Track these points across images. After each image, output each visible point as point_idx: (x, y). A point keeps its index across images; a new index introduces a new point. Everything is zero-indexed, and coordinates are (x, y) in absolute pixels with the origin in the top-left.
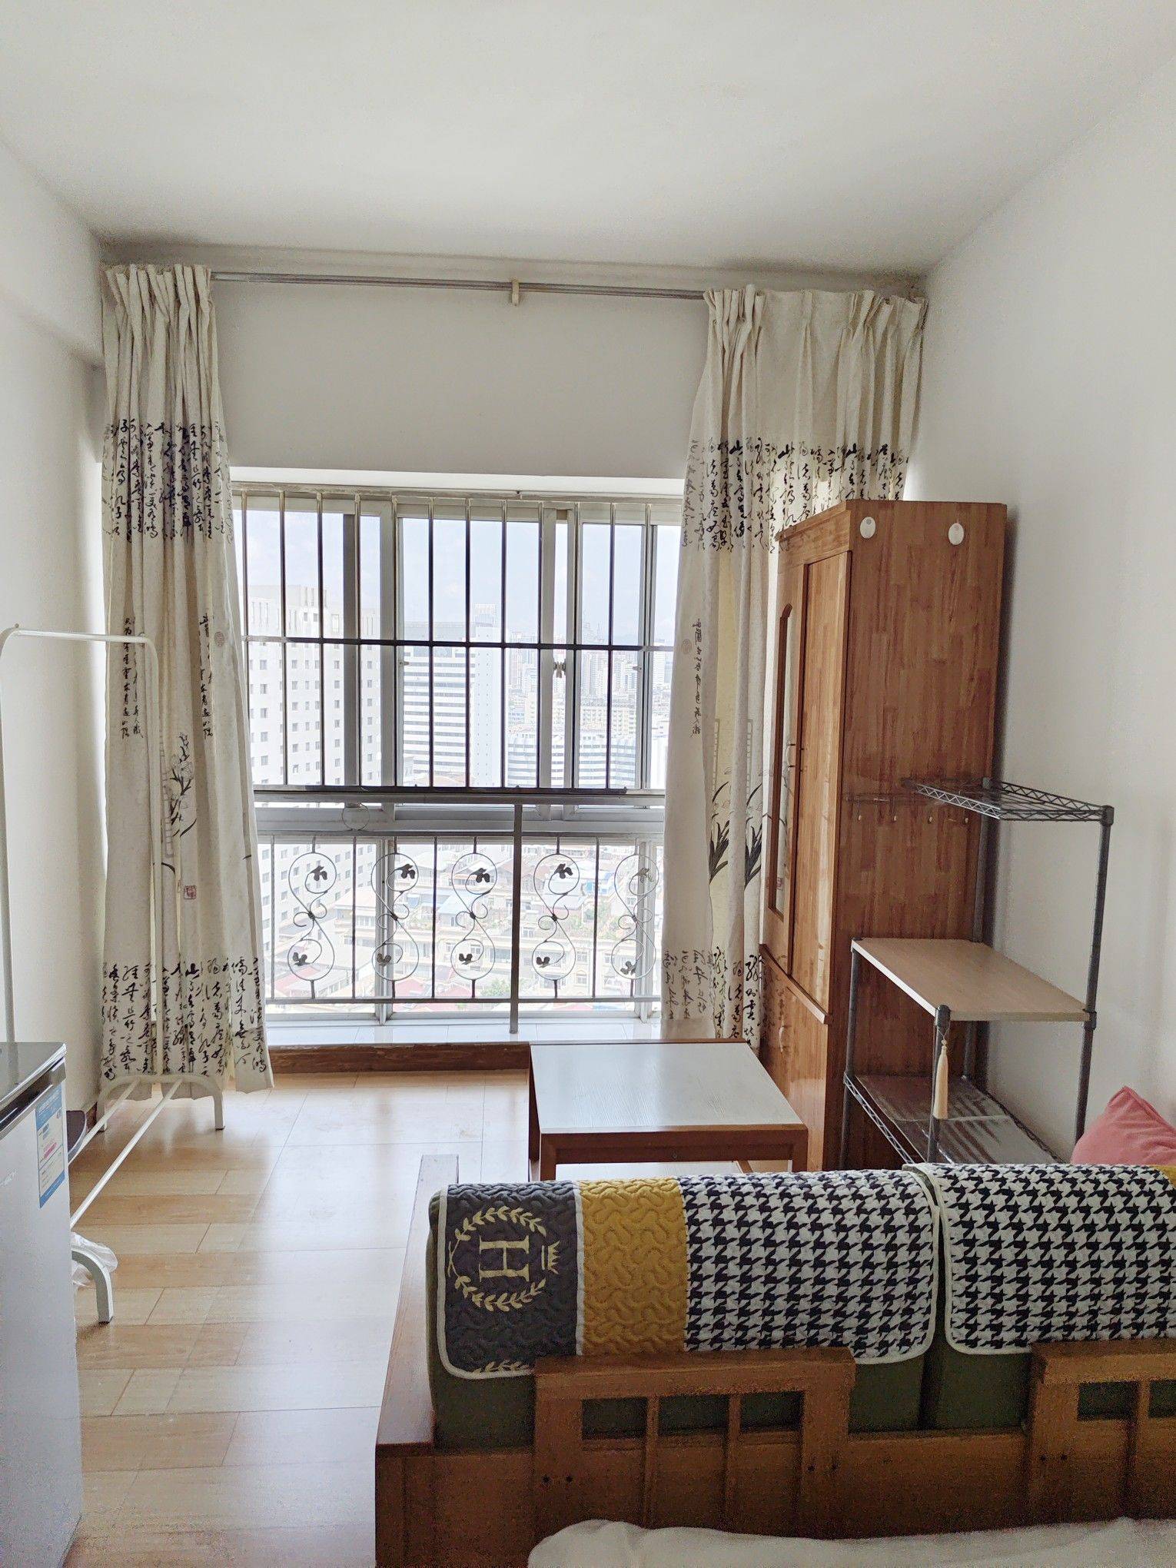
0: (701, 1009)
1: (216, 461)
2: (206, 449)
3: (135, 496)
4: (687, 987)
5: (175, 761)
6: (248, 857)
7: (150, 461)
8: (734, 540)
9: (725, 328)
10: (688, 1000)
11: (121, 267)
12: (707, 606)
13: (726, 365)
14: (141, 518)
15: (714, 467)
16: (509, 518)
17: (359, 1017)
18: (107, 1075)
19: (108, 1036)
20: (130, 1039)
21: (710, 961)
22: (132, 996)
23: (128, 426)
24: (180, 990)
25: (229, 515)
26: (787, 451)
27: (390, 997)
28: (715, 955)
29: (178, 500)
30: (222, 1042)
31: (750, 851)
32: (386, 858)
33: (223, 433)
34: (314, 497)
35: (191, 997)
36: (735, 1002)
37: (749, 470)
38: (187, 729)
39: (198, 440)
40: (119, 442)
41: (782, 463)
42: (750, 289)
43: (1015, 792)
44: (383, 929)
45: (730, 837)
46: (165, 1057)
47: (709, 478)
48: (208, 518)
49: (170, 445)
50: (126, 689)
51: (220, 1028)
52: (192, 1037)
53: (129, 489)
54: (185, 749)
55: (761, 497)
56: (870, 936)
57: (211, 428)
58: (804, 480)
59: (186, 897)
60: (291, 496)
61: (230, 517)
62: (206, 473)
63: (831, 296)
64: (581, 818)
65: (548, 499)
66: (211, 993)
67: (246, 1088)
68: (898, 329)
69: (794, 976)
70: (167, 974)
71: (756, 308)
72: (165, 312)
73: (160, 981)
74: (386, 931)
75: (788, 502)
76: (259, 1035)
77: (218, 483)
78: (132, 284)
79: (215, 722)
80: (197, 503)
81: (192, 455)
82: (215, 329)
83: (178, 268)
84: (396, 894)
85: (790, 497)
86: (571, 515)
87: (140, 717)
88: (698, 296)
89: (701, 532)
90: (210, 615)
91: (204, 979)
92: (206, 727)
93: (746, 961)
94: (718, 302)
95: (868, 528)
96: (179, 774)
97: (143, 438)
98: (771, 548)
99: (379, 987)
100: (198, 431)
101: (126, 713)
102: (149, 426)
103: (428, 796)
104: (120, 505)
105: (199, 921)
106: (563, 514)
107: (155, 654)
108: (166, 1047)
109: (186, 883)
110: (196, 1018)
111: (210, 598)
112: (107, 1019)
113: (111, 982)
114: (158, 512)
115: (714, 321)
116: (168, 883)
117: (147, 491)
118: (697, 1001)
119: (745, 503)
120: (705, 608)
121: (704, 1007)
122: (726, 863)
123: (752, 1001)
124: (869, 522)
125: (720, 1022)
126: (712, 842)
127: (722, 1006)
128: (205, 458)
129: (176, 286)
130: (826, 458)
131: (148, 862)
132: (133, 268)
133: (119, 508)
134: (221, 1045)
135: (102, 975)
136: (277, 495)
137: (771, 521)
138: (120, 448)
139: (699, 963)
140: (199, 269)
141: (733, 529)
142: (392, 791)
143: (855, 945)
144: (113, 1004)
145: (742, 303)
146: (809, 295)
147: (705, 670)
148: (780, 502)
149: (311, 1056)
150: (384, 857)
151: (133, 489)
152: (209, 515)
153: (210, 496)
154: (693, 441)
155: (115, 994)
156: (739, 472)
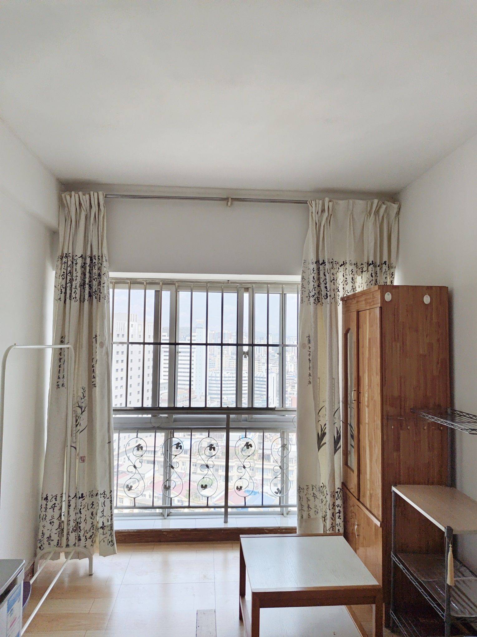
0: (316, 513)
1: (104, 270)
2: (100, 265)
3: (69, 285)
4: (309, 503)
5: (79, 399)
6: (109, 442)
7: (76, 270)
8: (324, 300)
9: (317, 215)
10: (309, 509)
11: (68, 193)
12: (312, 329)
13: (317, 229)
14: (71, 294)
15: (314, 271)
16: (224, 291)
17: (155, 515)
18: (40, 548)
19: (41, 528)
20: (51, 530)
21: (319, 490)
22: (54, 509)
23: (67, 256)
24: (76, 506)
25: (108, 292)
26: (344, 264)
27: (169, 505)
28: (322, 487)
29: (87, 286)
30: (94, 531)
31: (336, 438)
32: (169, 440)
33: (107, 258)
34: (143, 283)
35: (80, 509)
36: (332, 511)
37: (329, 272)
38: (85, 385)
39: (96, 261)
40: (63, 262)
41: (341, 269)
42: (327, 199)
44: (167, 473)
45: (327, 431)
46: (67, 539)
47: (311, 275)
48: (99, 294)
49: (85, 263)
50: (60, 367)
51: (93, 524)
52: (80, 529)
53: (66, 282)
54: (84, 393)
55: (334, 283)
57: (102, 257)
58: (351, 276)
59: (81, 461)
60: (133, 283)
61: (108, 293)
62: (99, 275)
63: (361, 202)
64: (256, 421)
65: (241, 283)
66: (90, 507)
67: (104, 554)
68: (388, 215)
69: (361, 500)
70: (70, 498)
71: (330, 206)
72: (85, 210)
73: (67, 502)
74: (168, 474)
75: (345, 285)
76: (111, 528)
77: (104, 279)
78: (72, 199)
79: (98, 380)
80: (95, 287)
81: (94, 268)
82: (105, 217)
83: (92, 193)
84: (173, 457)
85: (346, 283)
86: (250, 290)
87: (65, 379)
88: (306, 202)
89: (309, 297)
90: (98, 334)
91: (87, 500)
92: (94, 383)
93: (336, 491)
94: (314, 205)
95: (388, 297)
96: (80, 405)
97: (74, 261)
98: (338, 304)
99: (164, 500)
100: (97, 258)
101: (59, 378)
102: (76, 256)
103: (188, 411)
104: (62, 288)
105: (86, 472)
106: (247, 290)
107: (73, 353)
108: (68, 534)
109: (81, 455)
110: (82, 520)
111: (98, 327)
112: (42, 521)
113: (44, 502)
114: (78, 291)
115: (312, 213)
116: (73, 454)
117: (74, 283)
118: (313, 510)
119: (328, 285)
120: (311, 329)
121: (317, 513)
122: (325, 443)
123: (339, 510)
124: (388, 295)
125: (325, 519)
126: (318, 433)
127: (326, 512)
128: (99, 269)
129: (90, 200)
130: (360, 267)
131: (65, 446)
132: (73, 193)
133: (61, 290)
134: (93, 533)
135: (40, 499)
136: (128, 283)
137: (338, 293)
138: (63, 265)
139: (314, 491)
140: (100, 193)
141: (323, 296)
142: (173, 409)
143: (394, 489)
144: (45, 513)
145: (323, 205)
146: (351, 201)
147: (313, 356)
148: (341, 285)
149: (133, 535)
150: (168, 439)
151: (68, 282)
152: (100, 292)
153: (100, 284)
154: (304, 260)
155: (46, 508)
156: (324, 272)
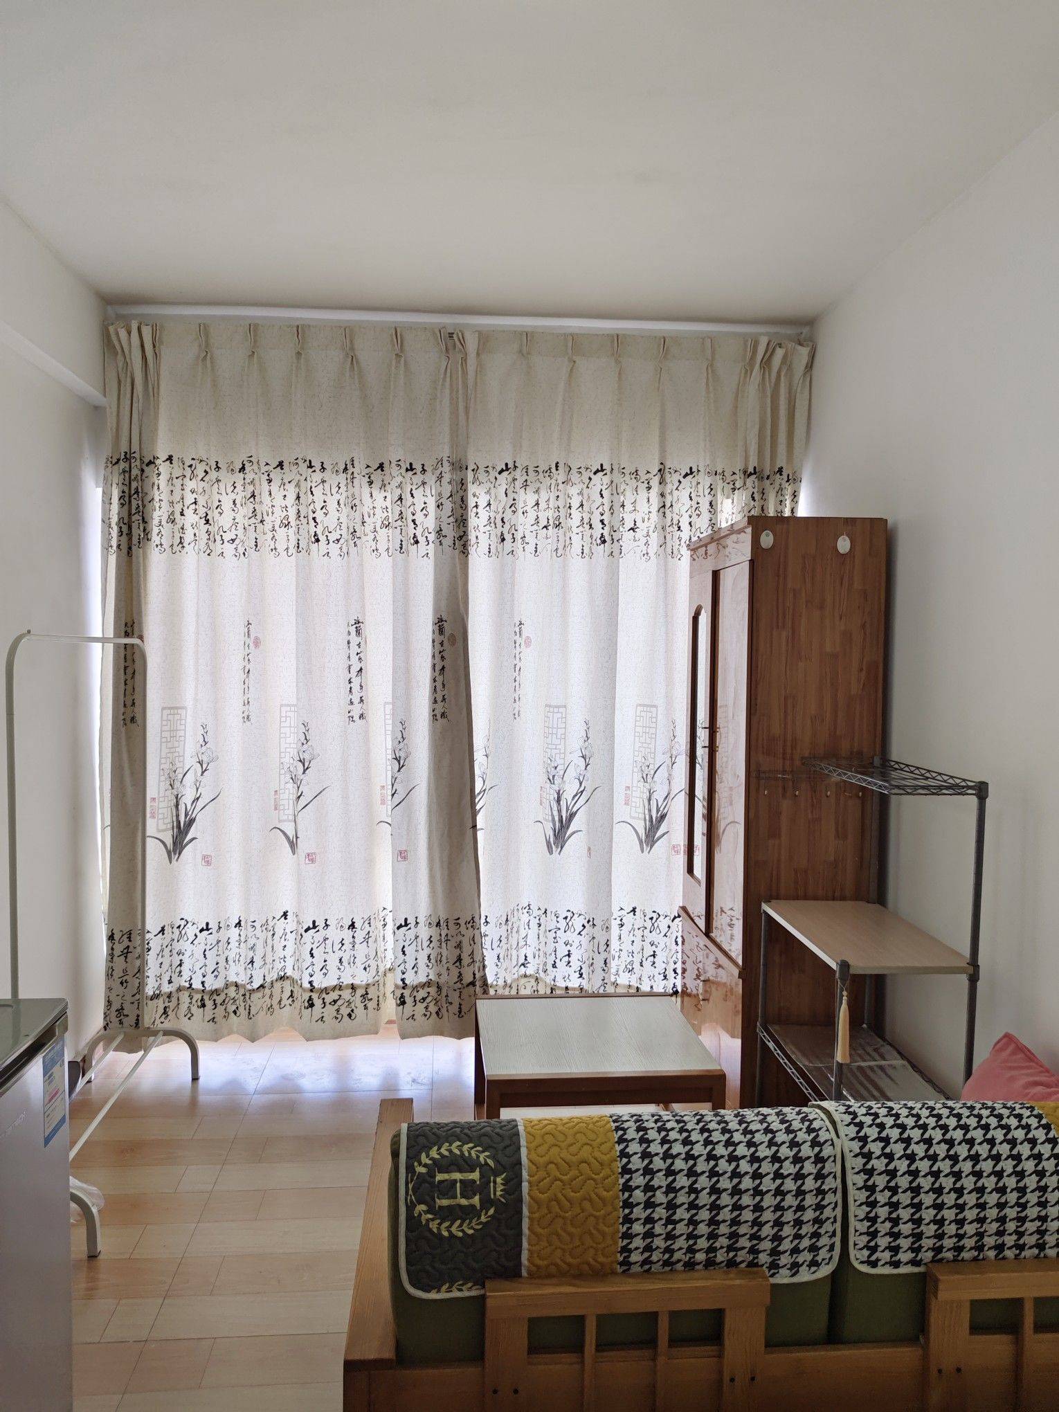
3: (136, 518)
11: (122, 323)
20: (123, 997)
22: (126, 957)
23: (128, 456)
26: (692, 472)
40: (121, 471)
41: (686, 482)
43: (902, 770)
50: (125, 684)
53: (130, 511)
54: (205, 735)
55: (664, 513)
56: (778, 898)
58: (709, 498)
68: (790, 368)
69: (712, 935)
75: (694, 516)
85: (697, 512)
87: (137, 709)
95: (767, 540)
101: (125, 705)
104: (121, 525)
113: (109, 944)
124: (767, 535)
130: (730, 478)
132: (134, 324)
133: (120, 528)
138: (121, 476)
143: (765, 907)
144: (110, 964)
151: (134, 511)
155: (112, 956)
